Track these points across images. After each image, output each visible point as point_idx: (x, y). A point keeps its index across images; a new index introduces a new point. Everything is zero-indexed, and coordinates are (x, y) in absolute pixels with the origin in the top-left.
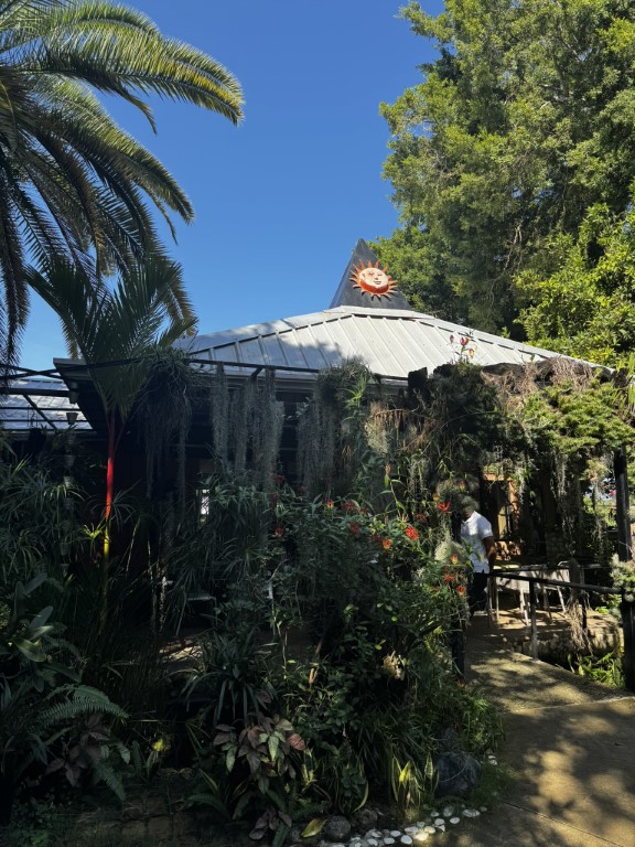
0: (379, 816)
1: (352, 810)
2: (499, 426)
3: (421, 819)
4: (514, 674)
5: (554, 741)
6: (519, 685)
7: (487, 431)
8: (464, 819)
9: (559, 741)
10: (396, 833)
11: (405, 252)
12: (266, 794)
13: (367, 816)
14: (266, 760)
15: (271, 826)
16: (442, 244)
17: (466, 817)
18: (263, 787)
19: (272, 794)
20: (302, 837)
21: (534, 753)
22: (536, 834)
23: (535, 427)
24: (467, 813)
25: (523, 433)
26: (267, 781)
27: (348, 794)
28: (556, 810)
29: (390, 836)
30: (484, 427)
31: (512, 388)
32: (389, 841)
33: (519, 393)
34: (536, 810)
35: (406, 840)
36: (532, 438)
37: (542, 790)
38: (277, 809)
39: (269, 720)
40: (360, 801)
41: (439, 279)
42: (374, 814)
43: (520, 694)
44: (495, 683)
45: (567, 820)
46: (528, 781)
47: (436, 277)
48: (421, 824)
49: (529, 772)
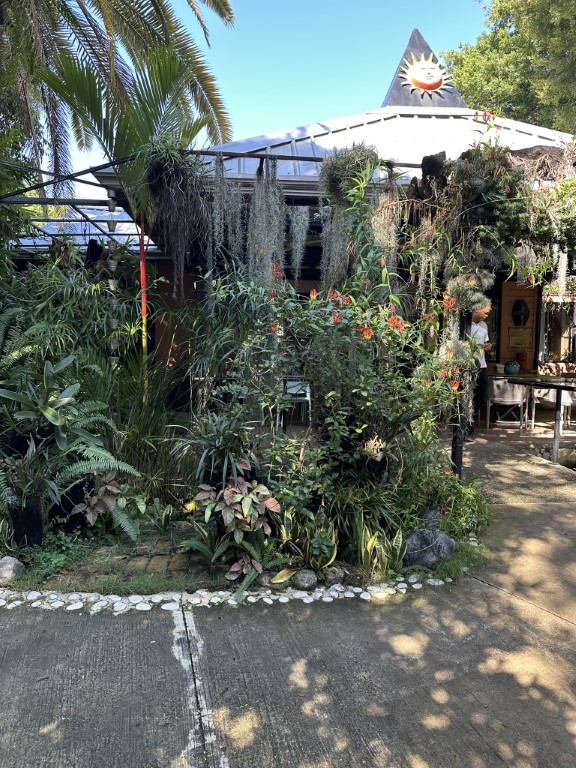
0: (346, 575)
1: (321, 566)
2: (521, 215)
3: (385, 580)
4: (526, 473)
5: (541, 530)
6: (525, 483)
7: (507, 221)
8: (427, 587)
9: (547, 531)
10: (358, 590)
11: (489, 59)
12: (241, 544)
13: (334, 573)
14: (240, 516)
15: (244, 571)
16: (531, 46)
17: (429, 585)
18: (238, 537)
19: (247, 545)
20: (270, 582)
21: (516, 539)
22: (493, 605)
23: (565, 217)
24: (431, 581)
25: (550, 223)
26: (242, 534)
27: (316, 552)
28: (520, 587)
29: (352, 591)
30: (503, 217)
31: (546, 174)
32: (349, 595)
33: (553, 179)
34: (499, 585)
35: (365, 596)
36: (561, 230)
37: (513, 570)
38: (252, 557)
39: (248, 484)
40: (329, 560)
41: (524, 86)
42: (340, 572)
43: (524, 491)
44: (503, 480)
45: (528, 597)
46: (501, 562)
47: (521, 86)
48: (384, 585)
49: (505, 555)
